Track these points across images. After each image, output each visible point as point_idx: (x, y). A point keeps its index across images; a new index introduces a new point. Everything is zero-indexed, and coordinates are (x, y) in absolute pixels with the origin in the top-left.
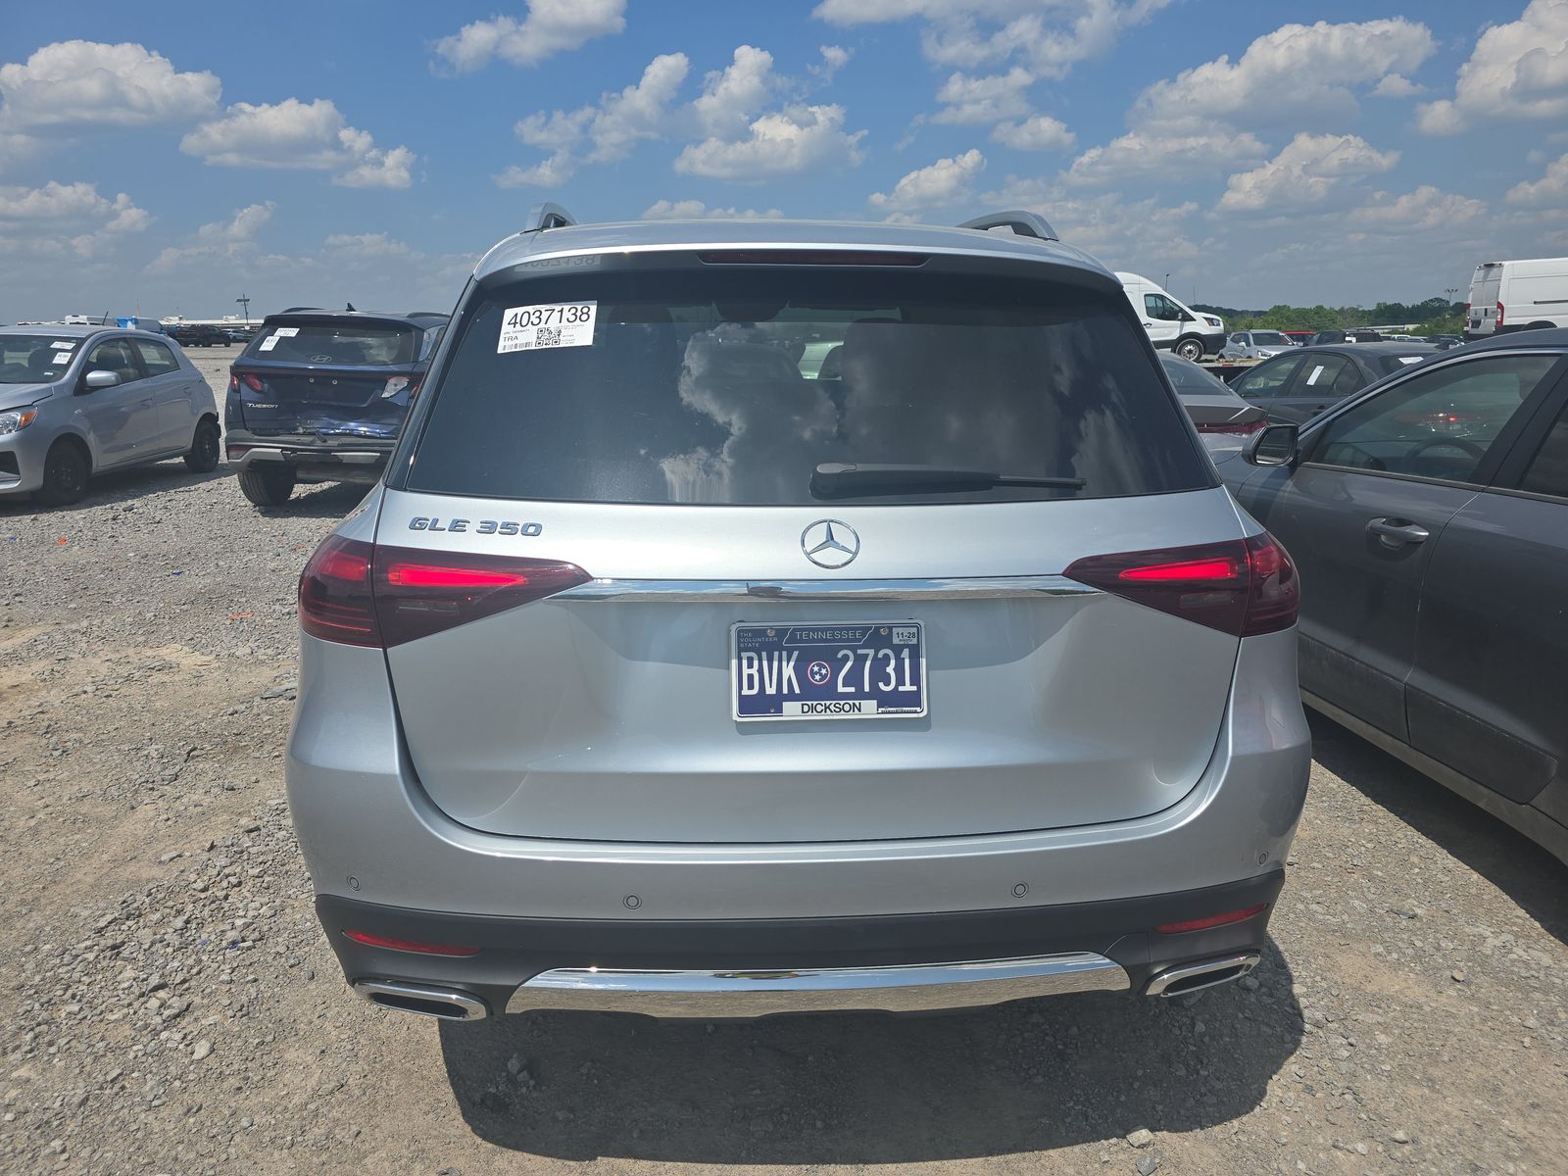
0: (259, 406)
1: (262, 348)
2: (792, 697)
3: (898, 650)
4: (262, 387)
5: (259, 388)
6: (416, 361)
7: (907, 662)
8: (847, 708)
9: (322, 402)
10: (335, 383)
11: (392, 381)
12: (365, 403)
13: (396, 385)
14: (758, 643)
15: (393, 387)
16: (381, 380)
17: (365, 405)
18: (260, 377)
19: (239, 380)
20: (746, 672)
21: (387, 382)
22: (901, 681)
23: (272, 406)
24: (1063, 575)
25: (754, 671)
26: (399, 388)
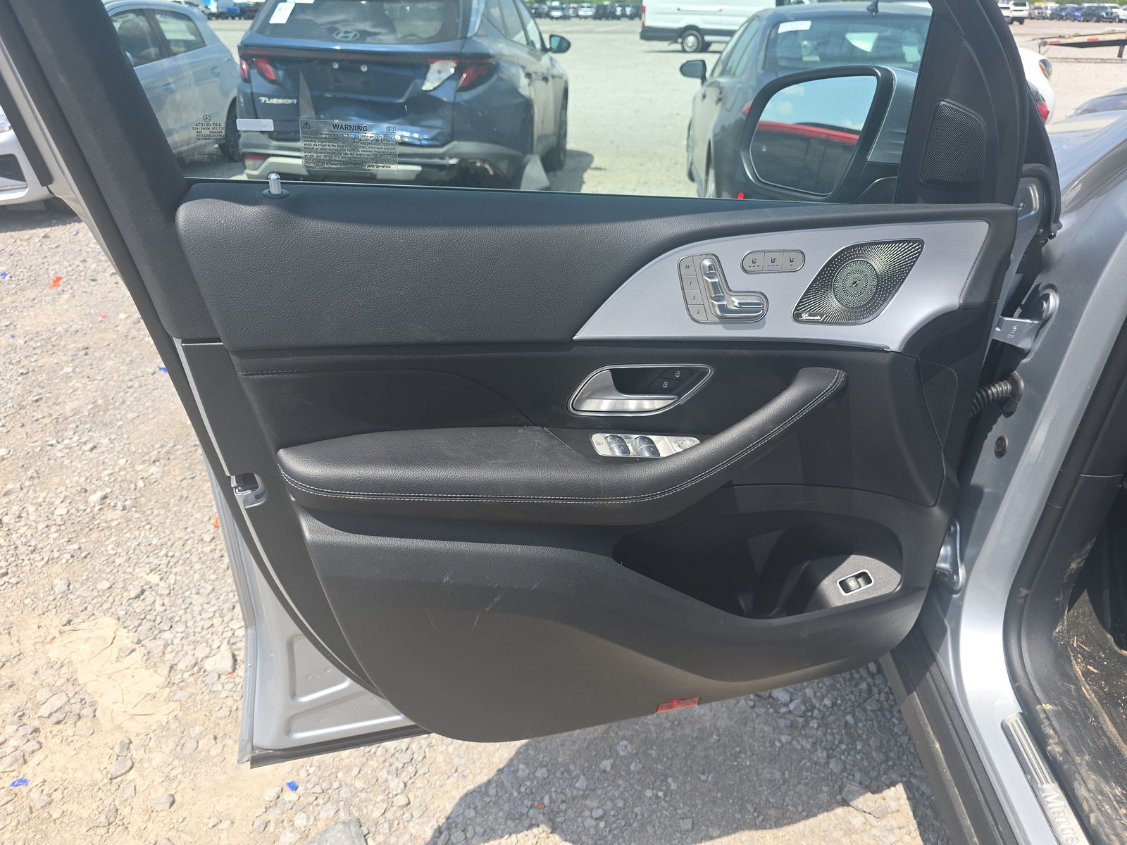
0: (275, 101)
1: (273, 20)
4: (277, 75)
5: (273, 77)
6: (465, 38)
9: (349, 96)
10: (364, 69)
11: (435, 66)
12: (401, 96)
13: (439, 72)
15: (436, 75)
16: (420, 65)
17: (401, 101)
18: (272, 61)
19: (249, 65)
21: (428, 68)
23: (289, 101)
26: (444, 76)
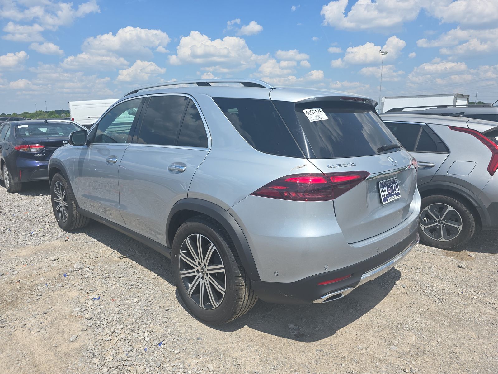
8: (391, 198)
14: (383, 186)
20: (382, 193)
22: (397, 191)
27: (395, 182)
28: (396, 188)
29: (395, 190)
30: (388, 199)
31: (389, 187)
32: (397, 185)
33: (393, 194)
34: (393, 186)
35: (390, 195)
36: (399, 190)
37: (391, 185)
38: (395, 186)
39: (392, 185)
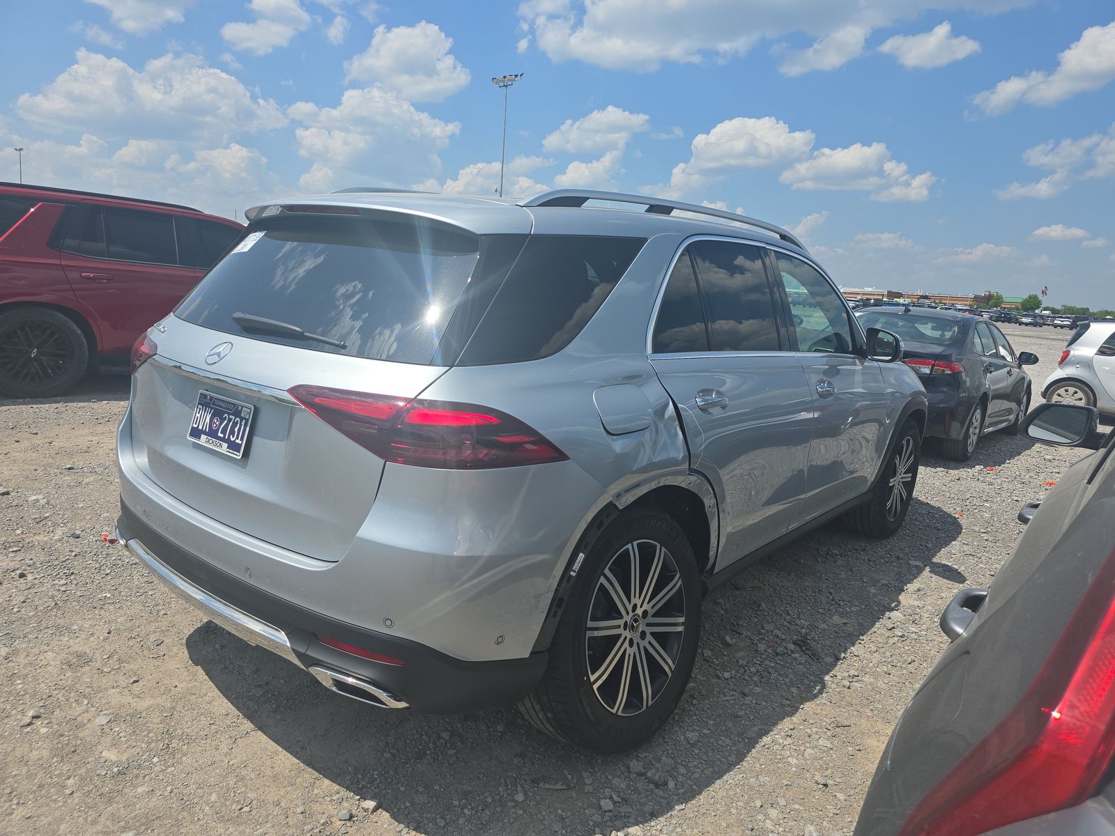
2: (205, 433)
3: (242, 419)
7: (243, 427)
8: (211, 441)
14: (205, 403)
20: (197, 415)
22: (237, 438)
24: (288, 391)
25: (199, 415)
27: (242, 415)
28: (236, 429)
29: (232, 432)
30: (203, 437)
31: (218, 414)
32: (246, 425)
33: (221, 435)
34: (230, 420)
35: (212, 433)
36: (242, 440)
37: (226, 415)
38: (235, 424)
39: (231, 417)
